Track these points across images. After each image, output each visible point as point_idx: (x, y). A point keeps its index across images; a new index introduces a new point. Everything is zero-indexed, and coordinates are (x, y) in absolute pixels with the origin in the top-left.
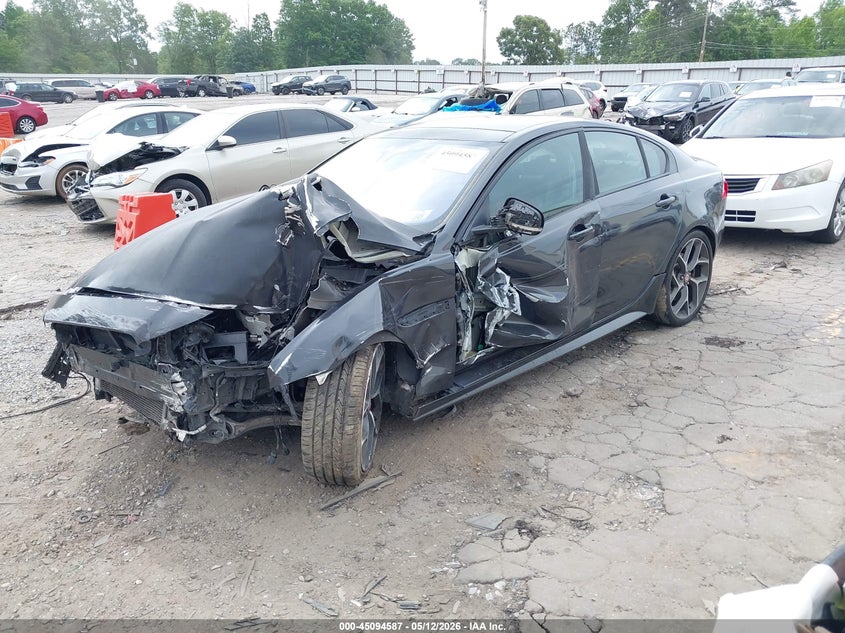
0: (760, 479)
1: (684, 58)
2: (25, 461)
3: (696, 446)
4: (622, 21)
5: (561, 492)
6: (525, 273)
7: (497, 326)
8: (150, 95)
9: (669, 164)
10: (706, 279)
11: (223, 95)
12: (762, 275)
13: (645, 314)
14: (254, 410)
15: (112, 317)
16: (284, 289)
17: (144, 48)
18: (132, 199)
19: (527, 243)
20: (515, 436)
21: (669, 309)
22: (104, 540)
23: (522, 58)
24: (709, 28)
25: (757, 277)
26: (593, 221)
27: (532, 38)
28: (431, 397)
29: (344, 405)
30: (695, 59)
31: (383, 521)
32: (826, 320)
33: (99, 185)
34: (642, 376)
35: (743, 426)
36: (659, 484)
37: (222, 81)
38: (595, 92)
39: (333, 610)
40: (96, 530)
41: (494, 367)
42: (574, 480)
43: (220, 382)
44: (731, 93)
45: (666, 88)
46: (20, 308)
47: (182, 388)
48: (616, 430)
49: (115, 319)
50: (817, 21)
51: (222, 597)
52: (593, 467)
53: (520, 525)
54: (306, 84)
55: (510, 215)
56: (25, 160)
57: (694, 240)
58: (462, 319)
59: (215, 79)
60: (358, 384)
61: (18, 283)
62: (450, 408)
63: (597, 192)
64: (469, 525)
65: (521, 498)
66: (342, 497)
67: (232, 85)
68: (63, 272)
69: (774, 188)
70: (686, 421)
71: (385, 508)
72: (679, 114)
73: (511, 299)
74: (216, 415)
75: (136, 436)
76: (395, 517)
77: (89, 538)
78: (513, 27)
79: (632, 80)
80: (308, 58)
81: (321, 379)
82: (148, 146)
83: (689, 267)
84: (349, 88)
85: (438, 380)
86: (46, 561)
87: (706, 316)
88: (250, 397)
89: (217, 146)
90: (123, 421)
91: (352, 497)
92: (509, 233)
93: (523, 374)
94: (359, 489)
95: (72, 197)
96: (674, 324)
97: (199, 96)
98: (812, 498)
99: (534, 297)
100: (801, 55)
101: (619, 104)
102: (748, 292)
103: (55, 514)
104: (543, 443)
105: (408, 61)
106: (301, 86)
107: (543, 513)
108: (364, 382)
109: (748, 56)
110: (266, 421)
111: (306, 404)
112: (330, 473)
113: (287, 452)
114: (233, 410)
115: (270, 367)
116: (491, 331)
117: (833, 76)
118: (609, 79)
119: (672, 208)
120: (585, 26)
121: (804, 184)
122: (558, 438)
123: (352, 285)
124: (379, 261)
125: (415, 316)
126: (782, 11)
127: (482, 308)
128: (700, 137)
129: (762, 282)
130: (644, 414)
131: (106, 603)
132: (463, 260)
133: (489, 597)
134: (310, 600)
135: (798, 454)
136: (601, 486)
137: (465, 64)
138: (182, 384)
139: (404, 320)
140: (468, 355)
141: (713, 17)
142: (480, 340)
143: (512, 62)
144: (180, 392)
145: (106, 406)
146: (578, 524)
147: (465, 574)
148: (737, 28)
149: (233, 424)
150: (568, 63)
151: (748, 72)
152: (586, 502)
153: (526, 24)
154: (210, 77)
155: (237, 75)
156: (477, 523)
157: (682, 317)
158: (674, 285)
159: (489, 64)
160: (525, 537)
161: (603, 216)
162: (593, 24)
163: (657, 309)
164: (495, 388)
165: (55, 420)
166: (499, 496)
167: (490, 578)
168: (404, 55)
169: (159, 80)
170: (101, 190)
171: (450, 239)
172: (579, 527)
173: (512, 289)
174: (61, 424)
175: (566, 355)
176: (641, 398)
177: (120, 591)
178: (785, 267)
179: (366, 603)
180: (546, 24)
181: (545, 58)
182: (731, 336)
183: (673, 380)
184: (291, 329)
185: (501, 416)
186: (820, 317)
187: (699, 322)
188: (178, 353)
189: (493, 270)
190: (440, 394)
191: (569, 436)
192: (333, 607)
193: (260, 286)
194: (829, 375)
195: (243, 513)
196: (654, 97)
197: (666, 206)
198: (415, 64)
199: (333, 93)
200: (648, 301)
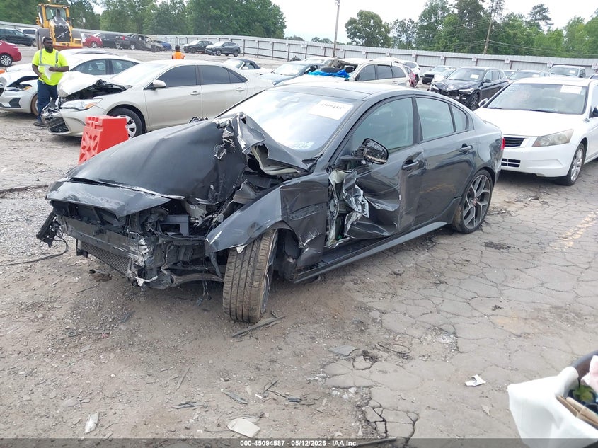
0: (519, 334)
1: (473, 51)
2: (26, 294)
3: (478, 311)
4: (432, 21)
5: (390, 334)
6: (373, 190)
7: (352, 224)
8: (94, 45)
9: (468, 124)
10: (487, 203)
11: (148, 50)
12: (522, 204)
13: (446, 223)
14: (189, 268)
15: (99, 199)
16: (216, 188)
17: (90, 11)
18: (97, 120)
19: (376, 169)
20: (360, 298)
21: (462, 221)
22: (87, 348)
23: (362, 41)
24: (492, 31)
25: (519, 205)
26: (418, 158)
27: (370, 27)
28: (306, 268)
29: (254, 268)
30: (481, 52)
31: (274, 346)
32: (564, 236)
33: (67, 108)
34: (443, 264)
35: (508, 300)
36: (454, 334)
37: (148, 40)
38: (412, 69)
39: (244, 400)
40: (81, 341)
41: (347, 251)
42: (399, 328)
43: (170, 247)
44: (505, 78)
45: (461, 71)
46: (11, 191)
47: (145, 249)
48: (426, 298)
49: (102, 200)
50: (565, 33)
51: (170, 388)
52: (412, 321)
53: (365, 354)
54: (209, 47)
55: (366, 150)
56: (10, 86)
57: (481, 176)
58: (330, 217)
59: (143, 38)
60: (263, 254)
61: (8, 173)
62: (316, 277)
63: (422, 139)
64: (331, 352)
65: (364, 337)
66: (247, 330)
67: (155, 43)
68: (40, 168)
69: (534, 146)
70: (471, 295)
71: (276, 338)
72: (469, 90)
73: (363, 206)
74: (165, 270)
75: (102, 283)
76: (282, 344)
77: (76, 346)
78: (357, 18)
79: (438, 63)
80: (210, 28)
81: (239, 250)
82: (101, 83)
83: (477, 194)
84: (239, 53)
85: (312, 257)
86: (47, 360)
87: (485, 228)
88: (187, 259)
89: (152, 87)
90: (92, 272)
91: (253, 330)
92: (364, 162)
93: (365, 258)
94: (258, 325)
95: (45, 114)
96: (464, 232)
97: (131, 49)
98: (551, 348)
99: (378, 206)
100: (553, 55)
101: (428, 79)
102: (513, 214)
103: (51, 330)
104: (377, 303)
105: (281, 36)
106: (204, 48)
107: (379, 347)
108: (267, 254)
109: (517, 53)
110: (196, 277)
111: (228, 266)
112: (240, 313)
113: (210, 298)
114: (176, 268)
115: (207, 239)
116: (348, 227)
117: (574, 72)
118: (422, 61)
119: (469, 153)
120: (406, 22)
121: (553, 144)
122: (389, 301)
123: (261, 189)
124: (279, 174)
125: (301, 213)
126: (542, 23)
127: (344, 211)
128: (486, 107)
129: (522, 209)
130: (444, 289)
131: (92, 387)
132: (334, 177)
133: (346, 396)
134: (228, 393)
135: (544, 320)
136: (417, 333)
137: (321, 41)
138: (146, 247)
139: (294, 215)
140: (332, 242)
141: (495, 23)
142: (340, 232)
143: (354, 43)
144: (143, 252)
145: (80, 261)
146: (402, 355)
147: (330, 382)
148: (511, 32)
149: (174, 277)
150: (393, 47)
151: (517, 64)
152: (407, 342)
153: (366, 16)
154: (139, 36)
155: (158, 36)
156: (336, 351)
157: (470, 227)
158: (466, 206)
159: (338, 43)
160: (368, 361)
161: (424, 155)
162: (412, 22)
163: (454, 222)
164: (346, 266)
165: (45, 268)
166: (350, 335)
167: (346, 386)
168: (278, 31)
169: (101, 35)
170: (68, 111)
171: (326, 163)
172: (403, 357)
173: (364, 200)
174: (49, 272)
175: (393, 247)
176: (442, 279)
177: (101, 381)
178: (537, 199)
179: (265, 397)
180: (379, 19)
181: (378, 42)
182: (502, 242)
183: (464, 268)
184: (221, 215)
185: (351, 284)
186: (560, 234)
187: (480, 232)
188: (143, 226)
189: (353, 186)
190: (312, 267)
191: (396, 299)
192: (244, 398)
193: (201, 185)
194: (565, 271)
195: (180, 336)
196: (453, 77)
197: (465, 152)
198: (286, 38)
199: (227, 55)
200: (449, 216)
